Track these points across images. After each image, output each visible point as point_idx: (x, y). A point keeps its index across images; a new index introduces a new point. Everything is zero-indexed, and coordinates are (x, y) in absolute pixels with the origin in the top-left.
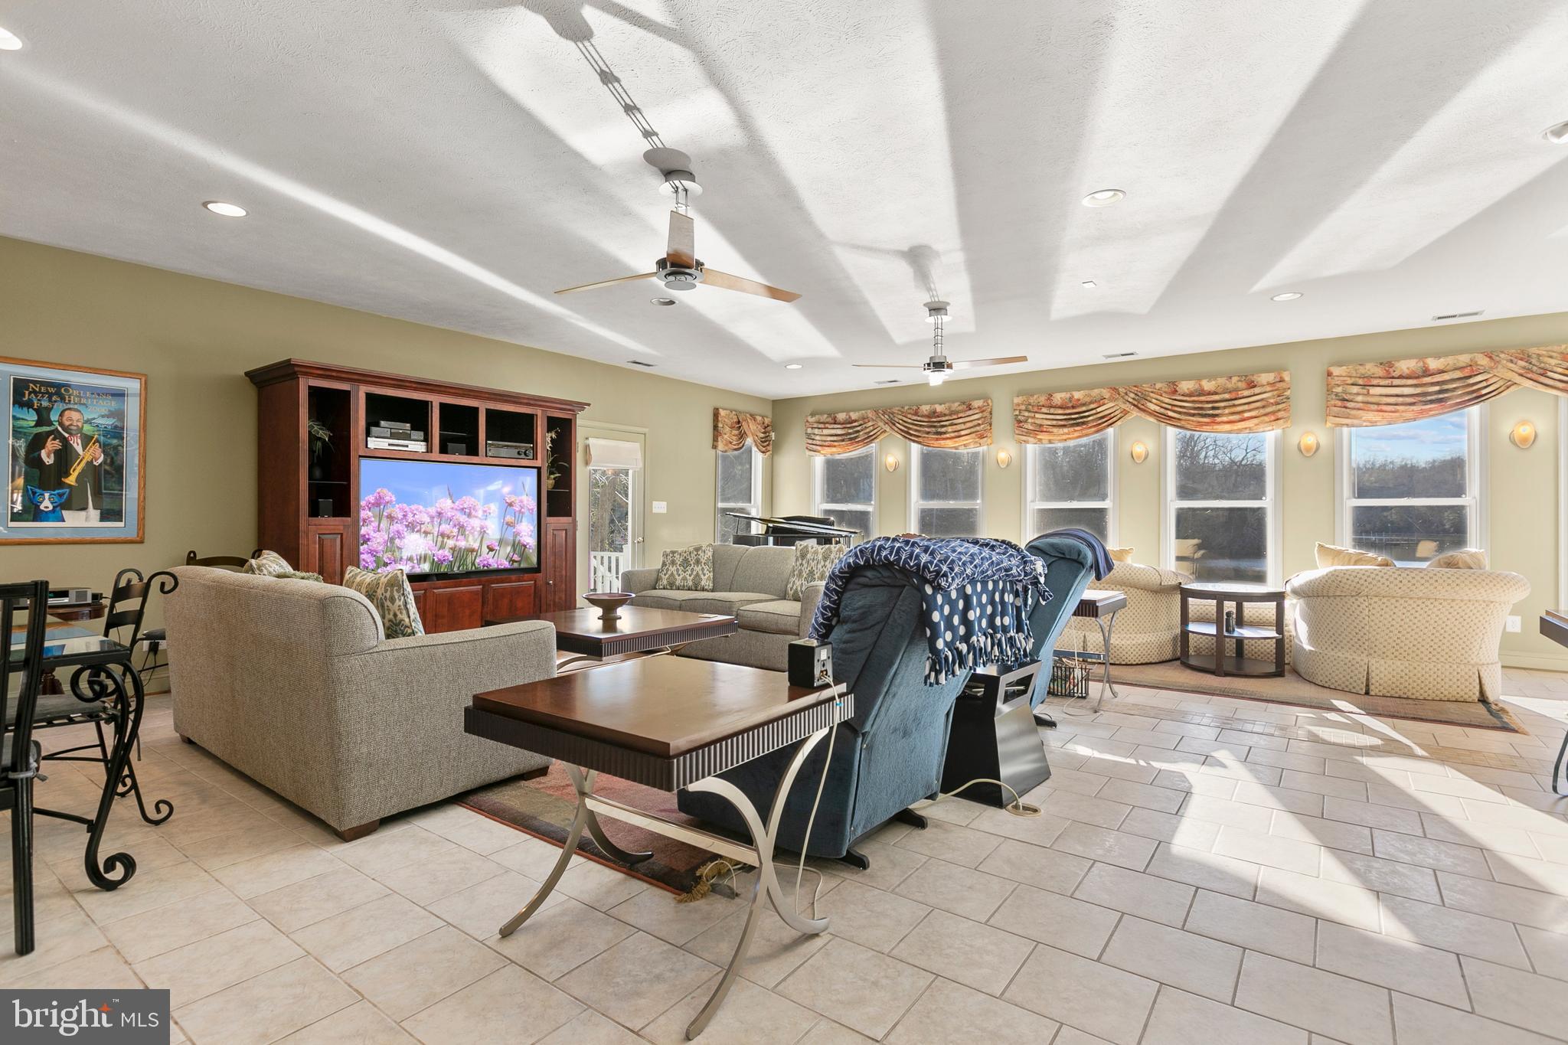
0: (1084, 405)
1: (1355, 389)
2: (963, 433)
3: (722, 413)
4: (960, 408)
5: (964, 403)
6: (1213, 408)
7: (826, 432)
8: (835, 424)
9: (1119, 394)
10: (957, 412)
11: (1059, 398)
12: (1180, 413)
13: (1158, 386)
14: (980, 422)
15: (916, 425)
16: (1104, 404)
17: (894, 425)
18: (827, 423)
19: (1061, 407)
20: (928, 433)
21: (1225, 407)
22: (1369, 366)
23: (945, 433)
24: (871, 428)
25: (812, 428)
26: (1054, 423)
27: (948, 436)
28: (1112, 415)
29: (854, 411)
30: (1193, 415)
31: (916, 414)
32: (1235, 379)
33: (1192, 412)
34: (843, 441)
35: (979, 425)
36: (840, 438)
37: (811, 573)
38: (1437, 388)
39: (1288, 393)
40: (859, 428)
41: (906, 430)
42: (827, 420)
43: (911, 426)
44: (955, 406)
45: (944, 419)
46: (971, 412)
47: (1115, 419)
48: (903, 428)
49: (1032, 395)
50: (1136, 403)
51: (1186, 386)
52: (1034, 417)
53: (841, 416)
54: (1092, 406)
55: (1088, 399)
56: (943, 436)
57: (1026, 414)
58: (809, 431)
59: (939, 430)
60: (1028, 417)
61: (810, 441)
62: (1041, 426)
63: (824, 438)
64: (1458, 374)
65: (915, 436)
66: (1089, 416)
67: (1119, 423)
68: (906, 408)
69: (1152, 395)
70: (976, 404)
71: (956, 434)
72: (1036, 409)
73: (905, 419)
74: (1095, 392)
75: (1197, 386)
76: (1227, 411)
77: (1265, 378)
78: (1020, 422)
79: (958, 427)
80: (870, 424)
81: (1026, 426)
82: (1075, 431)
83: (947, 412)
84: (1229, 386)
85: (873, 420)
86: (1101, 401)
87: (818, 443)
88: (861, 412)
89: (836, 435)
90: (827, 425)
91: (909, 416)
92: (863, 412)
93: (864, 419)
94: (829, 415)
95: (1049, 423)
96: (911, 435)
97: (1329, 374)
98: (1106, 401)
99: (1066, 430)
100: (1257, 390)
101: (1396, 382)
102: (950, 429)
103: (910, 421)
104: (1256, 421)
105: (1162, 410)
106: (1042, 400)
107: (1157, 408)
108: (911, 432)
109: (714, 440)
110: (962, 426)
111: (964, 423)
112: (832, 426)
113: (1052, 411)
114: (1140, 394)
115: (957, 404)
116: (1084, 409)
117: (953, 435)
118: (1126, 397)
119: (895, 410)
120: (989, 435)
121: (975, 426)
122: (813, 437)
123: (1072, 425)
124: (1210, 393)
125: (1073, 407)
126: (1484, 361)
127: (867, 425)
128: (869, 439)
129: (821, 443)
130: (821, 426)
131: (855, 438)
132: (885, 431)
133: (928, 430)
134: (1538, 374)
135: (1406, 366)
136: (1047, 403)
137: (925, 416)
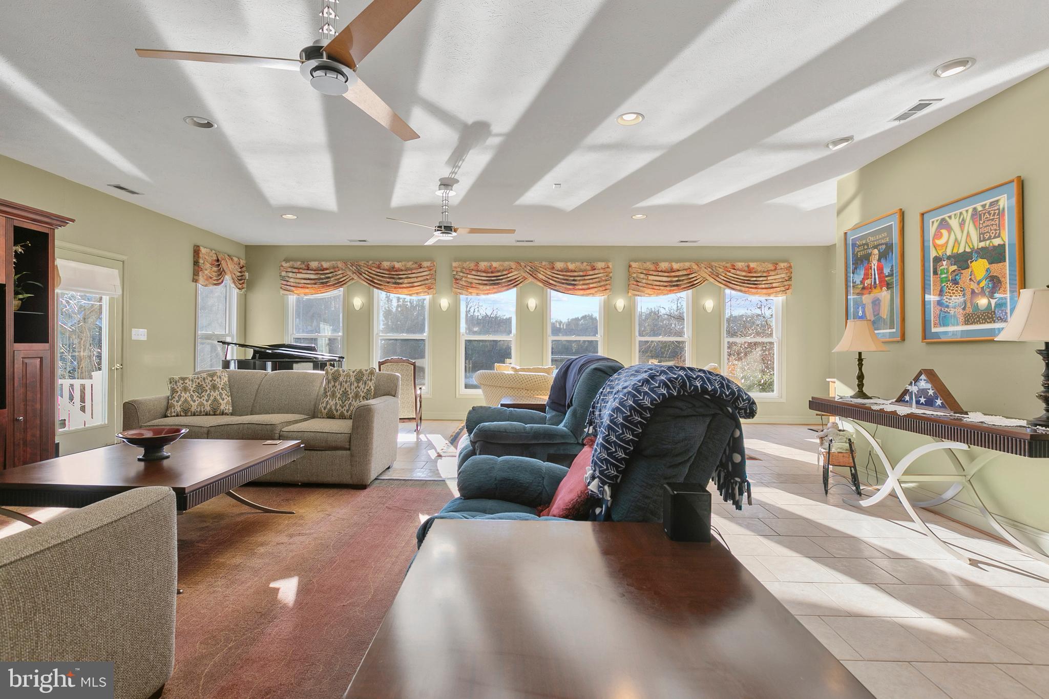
0: (499, 271)
1: (642, 276)
2: (416, 284)
3: (203, 250)
4: (414, 266)
5: (416, 263)
6: (574, 280)
7: (299, 276)
8: (308, 270)
9: (521, 266)
10: (411, 269)
11: (483, 265)
12: (555, 281)
13: (544, 263)
14: (428, 277)
15: (378, 276)
16: (512, 272)
17: (361, 274)
18: (301, 269)
19: (484, 272)
20: (388, 283)
21: (580, 280)
22: (648, 264)
23: (401, 284)
24: (341, 276)
25: (286, 272)
26: (480, 282)
27: (404, 286)
28: (517, 280)
29: (326, 261)
30: (563, 283)
31: (379, 267)
32: (585, 264)
33: (563, 281)
34: (315, 283)
35: (427, 279)
36: (313, 282)
37: (345, 393)
38: (677, 279)
39: (611, 275)
40: (330, 275)
41: (371, 279)
42: (301, 266)
43: (375, 277)
44: (410, 264)
45: (401, 273)
46: (421, 270)
47: (518, 282)
48: (368, 278)
49: (465, 262)
50: (531, 273)
51: (559, 265)
52: (466, 277)
53: (314, 264)
54: (505, 273)
55: (501, 268)
57: (461, 274)
58: (284, 274)
59: (398, 281)
60: (463, 277)
61: (285, 283)
62: (471, 283)
63: (298, 281)
64: (685, 273)
65: (377, 284)
66: (502, 279)
67: (521, 285)
68: (371, 262)
69: (540, 269)
70: (425, 264)
71: (410, 285)
72: (468, 272)
73: (370, 271)
74: (506, 264)
75: (565, 266)
76: (581, 282)
77: (600, 265)
78: (457, 279)
79: (412, 280)
80: (340, 272)
81: (461, 283)
82: (494, 288)
83: (403, 268)
84: (582, 267)
85: (342, 269)
86: (510, 270)
87: (292, 284)
88: (331, 263)
89: (309, 279)
90: (300, 271)
91: (374, 269)
92: (333, 262)
93: (334, 268)
94: (303, 262)
95: (477, 281)
96: (375, 283)
97: (630, 266)
98: (513, 270)
99: (488, 287)
100: (596, 272)
101: (660, 274)
102: (406, 281)
103: (374, 272)
104: (596, 290)
105: (546, 279)
106: (472, 265)
107: (544, 278)
108: (375, 281)
109: (194, 274)
110: (415, 280)
111: (417, 277)
112: (305, 271)
113: (479, 274)
114: (533, 268)
115: (411, 263)
116: (499, 274)
117: (408, 285)
118: (525, 269)
119: (362, 263)
120: (435, 287)
121: (424, 280)
122: (287, 279)
123: (491, 285)
124: (572, 271)
125: (492, 272)
126: (695, 267)
127: (337, 273)
128: (339, 284)
129: (294, 284)
130: (294, 271)
131: (327, 282)
132: (353, 279)
133: (388, 280)
134: (715, 275)
135: (664, 265)
136: (475, 268)
137: (386, 270)
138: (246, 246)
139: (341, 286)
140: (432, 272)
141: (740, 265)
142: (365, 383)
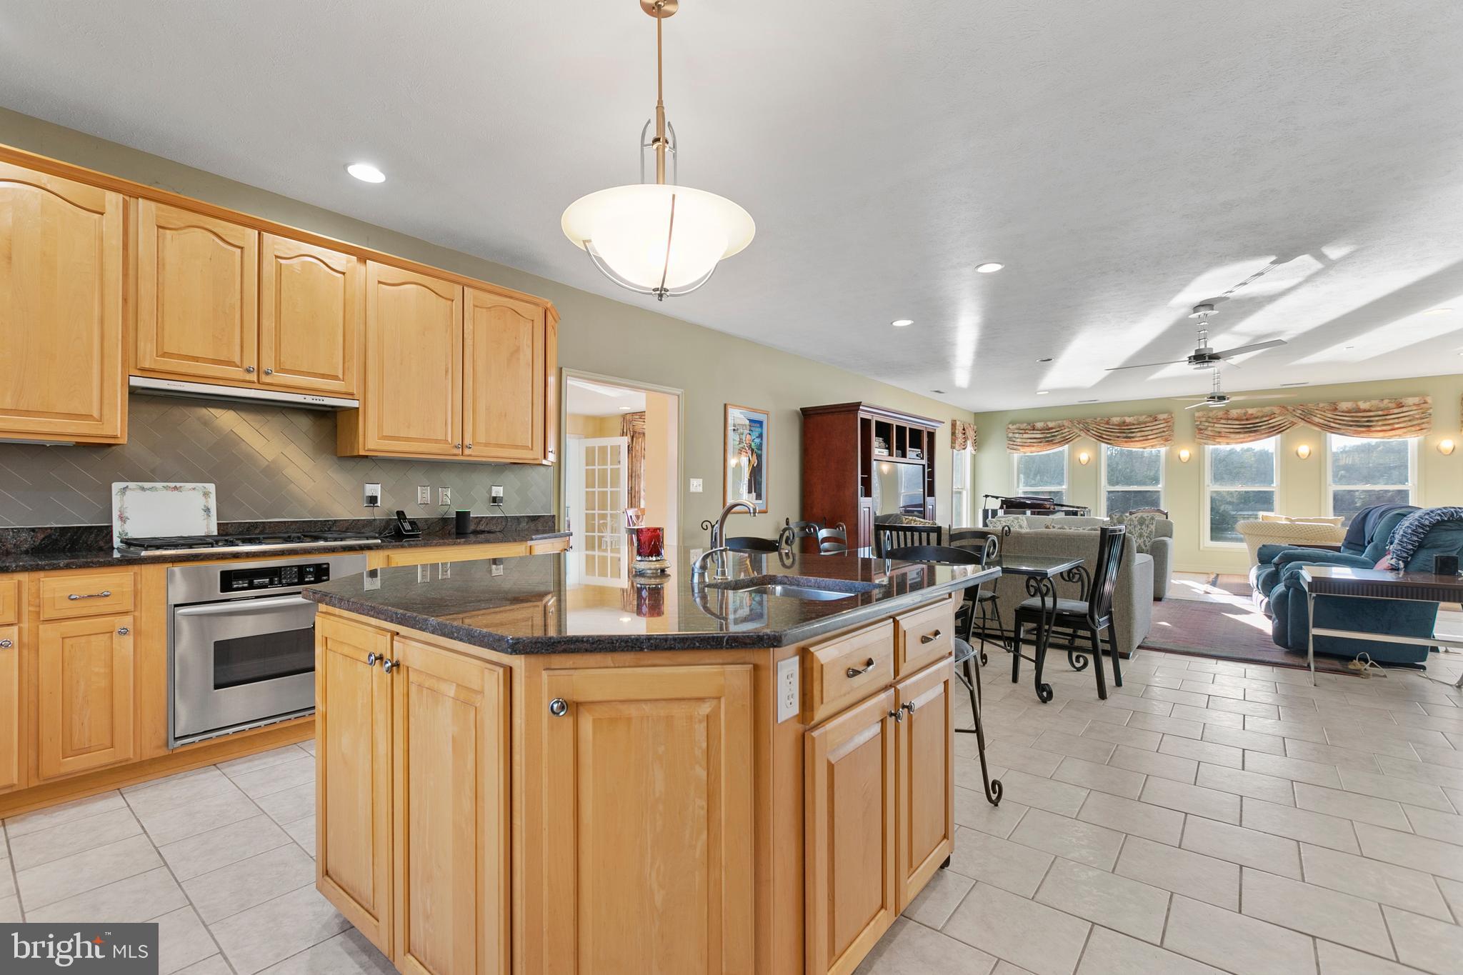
0: (1257, 418)
2: (1150, 437)
3: (958, 423)
4: (1148, 419)
5: (1151, 416)
6: (1368, 421)
7: (1025, 436)
8: (1033, 430)
9: (1288, 410)
10: (1145, 423)
11: (1235, 413)
12: (1339, 424)
13: (1321, 405)
14: (1165, 429)
15: (1108, 431)
16: (1274, 418)
17: (1089, 431)
18: (1027, 429)
19: (1236, 420)
20: (1118, 437)
21: (1378, 421)
23: (1133, 437)
24: (1067, 433)
25: (1013, 433)
26: (1232, 430)
27: (1137, 439)
28: (1283, 425)
29: (1051, 421)
30: (1351, 426)
31: (1108, 423)
32: (1386, 401)
33: (1351, 423)
34: (1041, 442)
35: (1164, 431)
36: (1039, 440)
39: (1430, 411)
40: (1056, 434)
41: (1099, 435)
42: (1027, 427)
43: (1104, 432)
44: (1143, 418)
45: (1134, 427)
46: (1157, 423)
47: (1284, 428)
48: (1097, 434)
49: (1212, 411)
50: (1302, 417)
51: (1344, 406)
52: (1213, 427)
53: (1039, 425)
54: (1265, 419)
55: (1260, 414)
56: (1133, 439)
57: (1207, 424)
58: (1011, 435)
59: (1130, 435)
60: (1209, 426)
61: (1011, 443)
62: (1220, 432)
63: (1024, 440)
65: (1106, 439)
66: (1260, 426)
67: (1288, 431)
68: (1099, 419)
69: (1317, 411)
70: (1161, 417)
71: (1144, 438)
72: (1215, 421)
73: (1098, 427)
74: (1267, 410)
75: (1354, 406)
76: (1380, 423)
77: (1412, 401)
78: (1201, 430)
79: (1146, 433)
80: (1066, 430)
81: (1206, 432)
82: (1250, 436)
83: (1135, 422)
84: (1382, 406)
85: (1069, 428)
86: (1272, 415)
87: (1019, 444)
88: (1057, 422)
89: (1035, 438)
90: (1027, 431)
91: (1102, 425)
92: (1060, 422)
93: (1060, 427)
94: (1029, 424)
95: (1227, 430)
96: (1104, 438)
98: (1276, 416)
99: (1242, 436)
100: (1406, 409)
102: (1139, 434)
103: (1103, 428)
104: (1405, 430)
105: (1326, 422)
106: (1220, 414)
107: (1322, 421)
109: (952, 443)
110: (1150, 433)
111: (1152, 430)
112: (1032, 432)
113: (1230, 422)
114: (1306, 411)
115: (1144, 417)
116: (1257, 421)
117: (1141, 438)
118: (1294, 413)
119: (1088, 421)
120: (1173, 438)
121: (1160, 433)
122: (1014, 439)
123: (1246, 432)
124: (1365, 411)
125: (1247, 420)
127: (1063, 431)
128: (1065, 440)
129: (1021, 444)
130: (1021, 432)
131: (1052, 441)
132: (1080, 436)
133: (1118, 435)
136: (1225, 416)
137: (1116, 425)
138: (975, 413)
139: (1067, 443)
140: (1169, 424)
142: (1148, 527)
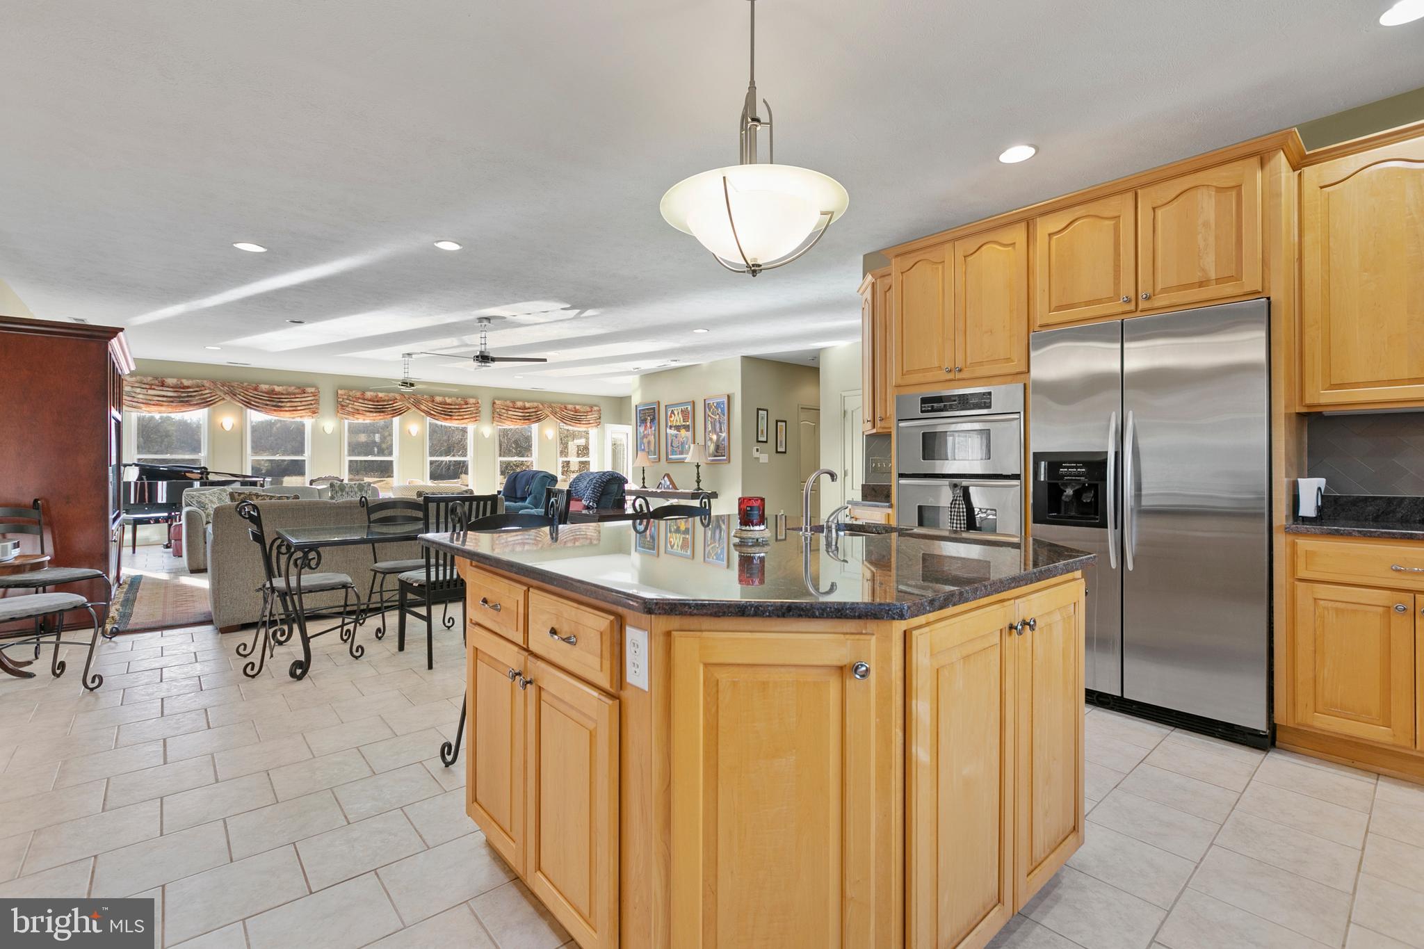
0: (384, 401)
1: (504, 411)
2: (299, 408)
4: (297, 391)
5: (299, 388)
6: (450, 412)
7: (151, 392)
8: (163, 386)
9: (405, 398)
10: (294, 394)
11: (369, 394)
12: (435, 412)
13: (425, 397)
14: (312, 402)
15: (256, 398)
16: (397, 402)
17: (235, 395)
18: (152, 384)
19: (370, 400)
20: (267, 405)
21: (455, 412)
22: (508, 402)
23: (285, 407)
24: (209, 395)
25: (132, 387)
26: (367, 409)
27: (286, 409)
28: (401, 409)
29: (187, 378)
30: (442, 414)
31: (256, 389)
32: (460, 399)
33: (441, 412)
34: (172, 402)
35: (311, 404)
36: (169, 399)
38: (528, 414)
39: (480, 409)
40: (193, 394)
41: (247, 401)
42: (153, 382)
43: (253, 399)
44: (292, 389)
45: (283, 397)
46: (306, 395)
47: (401, 411)
48: (244, 399)
49: (352, 391)
50: (415, 404)
51: (438, 399)
52: (353, 404)
53: (170, 381)
54: (390, 403)
55: (387, 398)
56: (282, 409)
57: (348, 401)
58: (128, 389)
59: (280, 404)
60: (349, 404)
61: (130, 398)
62: (358, 410)
63: (150, 397)
64: (534, 410)
65: (254, 405)
66: (387, 408)
67: (403, 414)
68: (245, 384)
69: (423, 401)
70: (309, 390)
71: (294, 408)
72: (354, 399)
73: (246, 392)
74: (391, 395)
75: (443, 400)
76: (457, 414)
77: (472, 401)
78: (343, 406)
79: (296, 404)
80: (207, 391)
81: (347, 409)
83: (284, 392)
84: (457, 402)
85: (211, 390)
86: (395, 400)
88: (194, 381)
89: (164, 396)
90: (153, 387)
91: (250, 391)
92: (198, 381)
93: (199, 387)
94: (155, 378)
95: (364, 409)
96: (251, 404)
97: (494, 403)
99: (375, 414)
100: (469, 406)
101: (517, 410)
102: (289, 404)
103: (251, 394)
104: (468, 420)
105: (429, 410)
106: (358, 394)
107: (426, 409)
108: (253, 403)
110: (299, 404)
111: (301, 402)
112: (161, 388)
113: (366, 402)
114: (417, 400)
115: (293, 388)
116: (386, 403)
117: (291, 409)
119: (235, 384)
120: (318, 411)
121: (308, 405)
122: (133, 395)
123: (376, 412)
124: (449, 404)
125: (378, 401)
126: (541, 406)
127: (203, 392)
128: (205, 403)
129: (144, 401)
130: (144, 386)
131: (187, 401)
132: (223, 399)
133: (268, 403)
134: (554, 413)
135: (519, 404)
136: (362, 397)
137: (266, 393)
139: (208, 406)
140: (316, 398)
141: (570, 407)
